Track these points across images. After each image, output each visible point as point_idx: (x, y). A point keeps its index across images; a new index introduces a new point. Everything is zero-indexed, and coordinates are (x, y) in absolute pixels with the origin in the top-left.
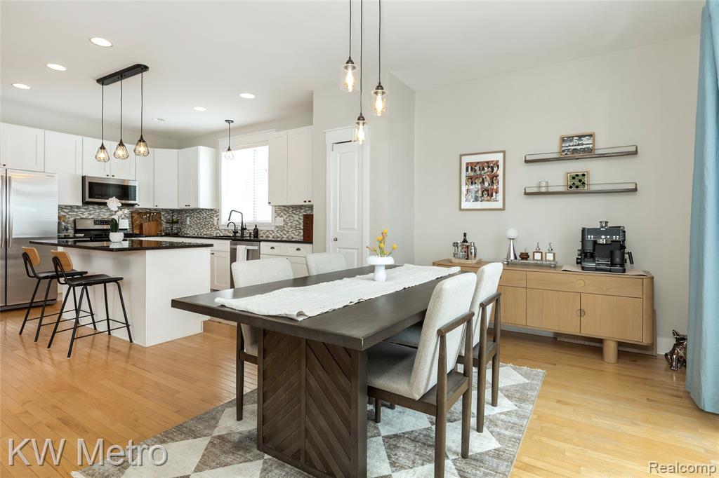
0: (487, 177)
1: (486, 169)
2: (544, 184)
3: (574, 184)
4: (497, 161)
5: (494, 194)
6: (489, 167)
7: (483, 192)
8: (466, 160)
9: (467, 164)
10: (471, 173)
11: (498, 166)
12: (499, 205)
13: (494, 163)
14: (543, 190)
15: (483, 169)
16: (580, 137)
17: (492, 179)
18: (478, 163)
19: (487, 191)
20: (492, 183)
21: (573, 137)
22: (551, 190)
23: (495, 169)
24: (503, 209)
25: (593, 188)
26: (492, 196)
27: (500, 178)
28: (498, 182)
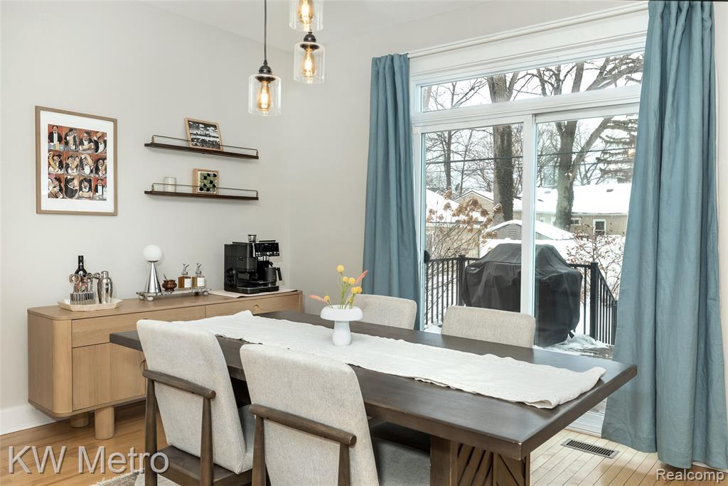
0: (89, 158)
1: (86, 143)
2: (170, 181)
3: (205, 185)
4: (104, 135)
5: (100, 188)
6: (90, 141)
7: (81, 182)
8: (47, 119)
9: (51, 127)
10: (59, 147)
11: (105, 142)
12: (108, 206)
13: (99, 135)
14: (170, 189)
15: (81, 143)
16: (207, 126)
17: (96, 162)
18: (71, 130)
19: (90, 181)
20: (97, 169)
21: (199, 123)
22: (180, 190)
23: (101, 147)
24: (114, 214)
25: (222, 193)
26: (96, 191)
27: (109, 162)
28: (106, 169)
